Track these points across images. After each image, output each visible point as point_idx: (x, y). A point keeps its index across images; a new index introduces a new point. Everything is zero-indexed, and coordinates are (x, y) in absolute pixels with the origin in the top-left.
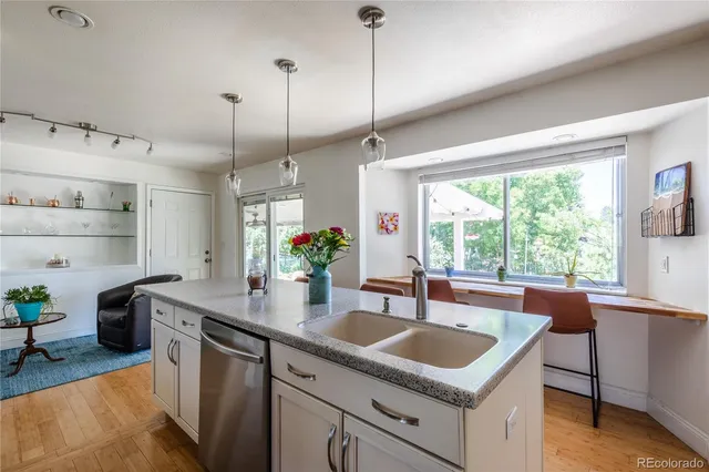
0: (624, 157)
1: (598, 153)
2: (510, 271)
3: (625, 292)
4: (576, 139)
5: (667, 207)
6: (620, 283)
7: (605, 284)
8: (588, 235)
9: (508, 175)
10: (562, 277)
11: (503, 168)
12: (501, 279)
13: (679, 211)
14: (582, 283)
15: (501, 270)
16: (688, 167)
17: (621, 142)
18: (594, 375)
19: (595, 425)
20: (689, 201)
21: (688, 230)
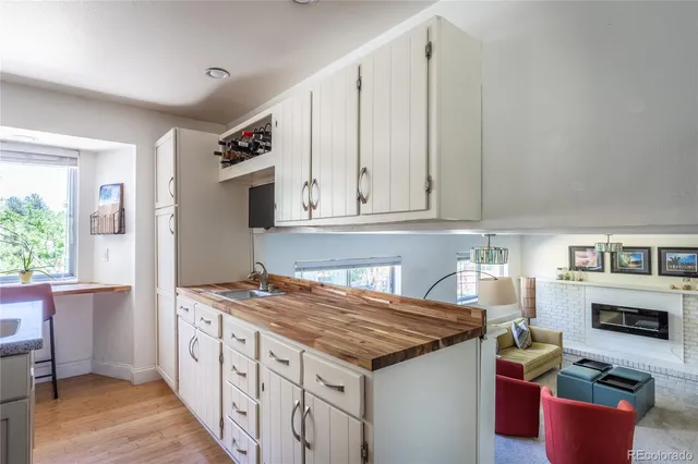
0: (77, 168)
1: (55, 159)
3: (76, 280)
4: (36, 142)
5: (109, 213)
6: (72, 274)
7: (59, 276)
10: (17, 274)
13: (116, 218)
14: (39, 277)
16: (122, 186)
17: (74, 155)
18: (53, 360)
19: (56, 397)
20: (122, 210)
21: (122, 230)
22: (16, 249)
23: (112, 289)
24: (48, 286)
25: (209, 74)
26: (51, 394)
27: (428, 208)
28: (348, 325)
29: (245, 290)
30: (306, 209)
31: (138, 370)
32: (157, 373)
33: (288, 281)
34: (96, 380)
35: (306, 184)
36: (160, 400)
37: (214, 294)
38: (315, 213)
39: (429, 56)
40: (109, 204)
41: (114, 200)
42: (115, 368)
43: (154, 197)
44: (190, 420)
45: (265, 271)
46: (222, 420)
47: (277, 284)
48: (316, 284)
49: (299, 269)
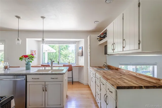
0: (76, 44)
2: (60, 62)
3: (76, 64)
5: (80, 52)
8: (70, 55)
9: (60, 45)
10: (68, 63)
11: (59, 43)
12: (58, 64)
13: (81, 53)
14: (71, 63)
15: (58, 62)
16: (82, 47)
17: (76, 42)
18: (72, 78)
19: (73, 84)
20: (82, 51)
21: (82, 55)
22: (72, 59)
23: (81, 66)
24: (71, 65)
25: (95, 23)
26: (72, 83)
27: (139, 48)
28: (119, 78)
29: (103, 68)
30: (113, 50)
31: (85, 82)
32: (88, 83)
33: (113, 67)
34: (79, 82)
35: (113, 44)
36: (87, 89)
37: (95, 69)
38: (115, 51)
39: (139, 6)
40: (80, 50)
41: (81, 50)
42: (82, 81)
43: (87, 49)
44: (92, 94)
45: (107, 64)
46: (96, 95)
47: (109, 67)
48: (119, 68)
49: (120, 65)
